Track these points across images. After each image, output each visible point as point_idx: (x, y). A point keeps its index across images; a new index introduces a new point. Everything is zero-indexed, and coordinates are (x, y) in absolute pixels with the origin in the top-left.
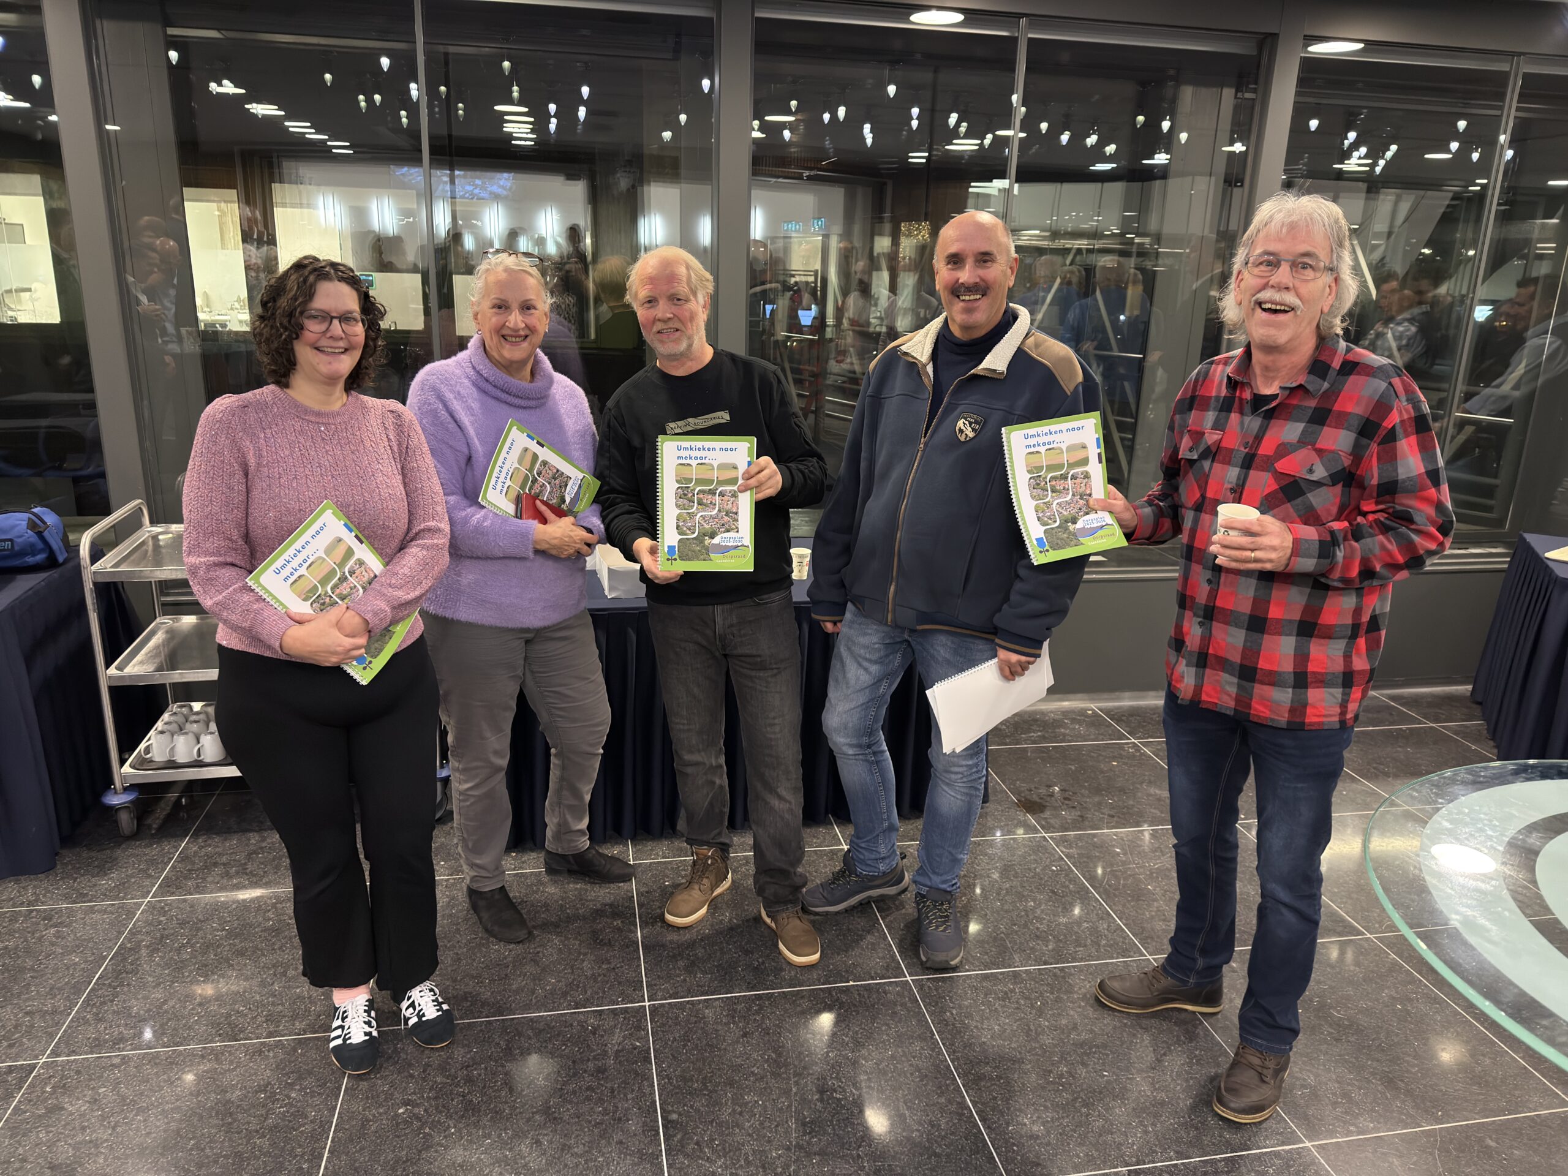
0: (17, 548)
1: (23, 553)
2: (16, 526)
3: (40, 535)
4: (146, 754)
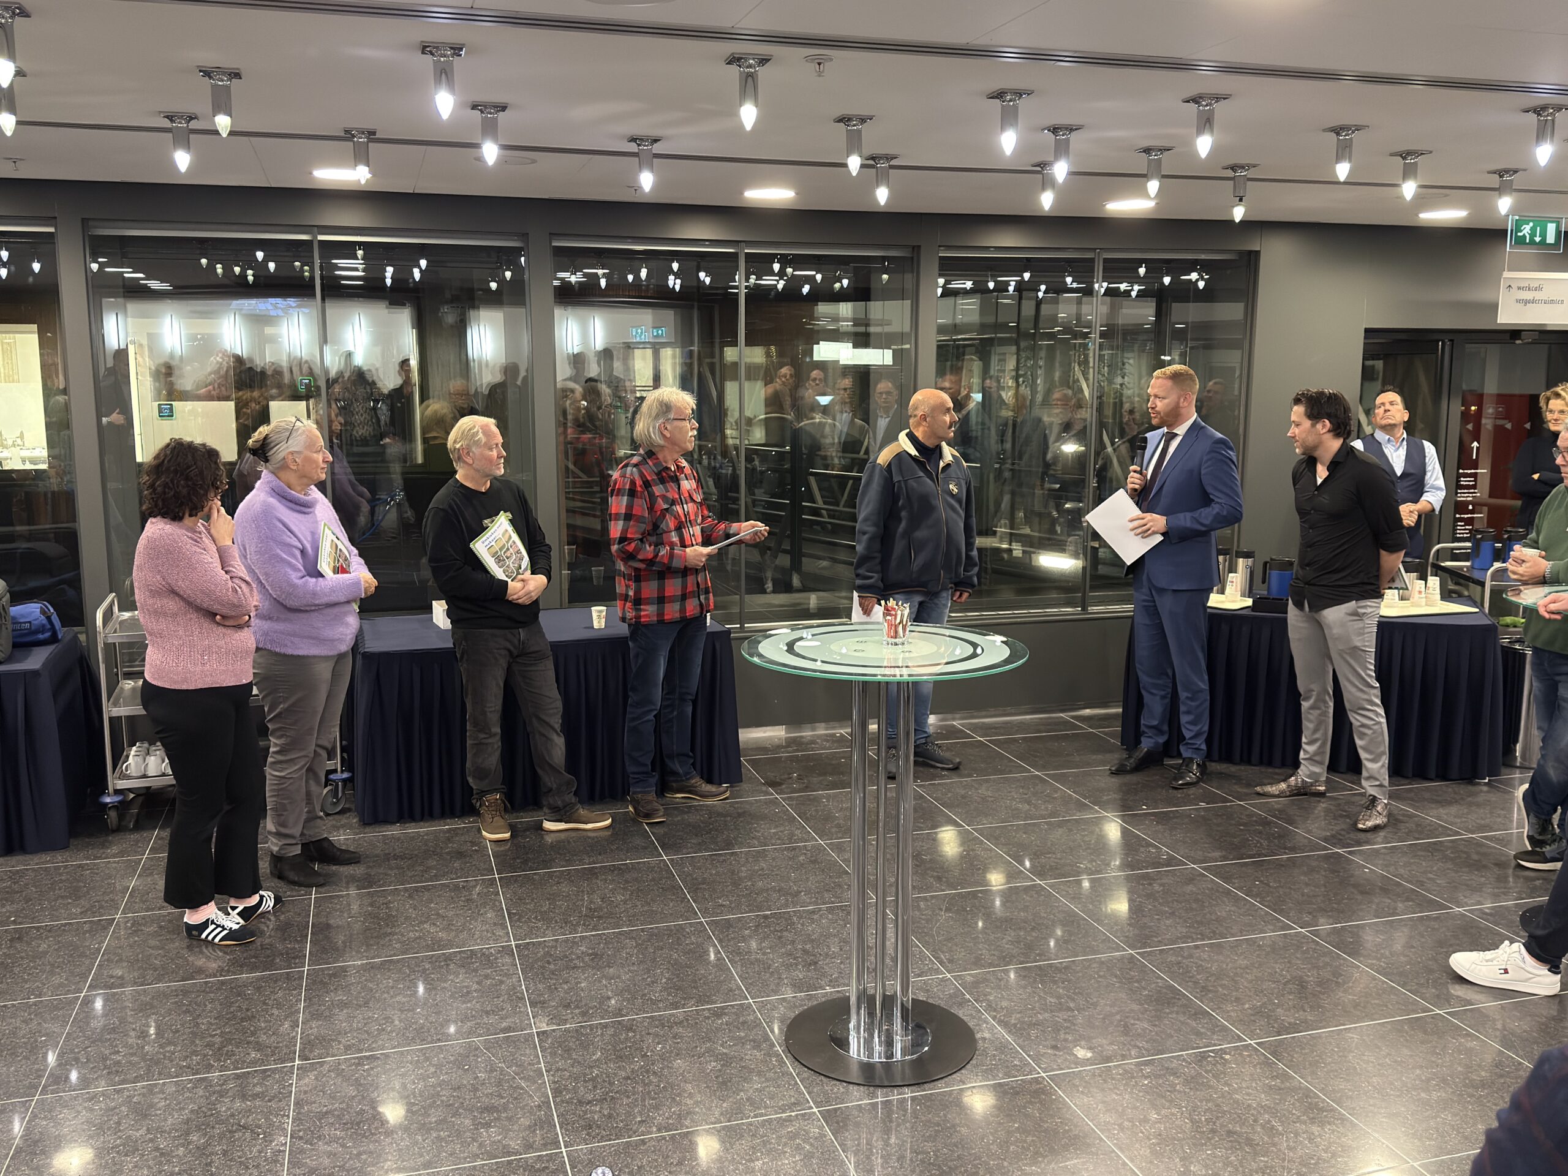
0: (33, 628)
1: (37, 632)
2: (33, 612)
3: (49, 618)
4: (127, 770)
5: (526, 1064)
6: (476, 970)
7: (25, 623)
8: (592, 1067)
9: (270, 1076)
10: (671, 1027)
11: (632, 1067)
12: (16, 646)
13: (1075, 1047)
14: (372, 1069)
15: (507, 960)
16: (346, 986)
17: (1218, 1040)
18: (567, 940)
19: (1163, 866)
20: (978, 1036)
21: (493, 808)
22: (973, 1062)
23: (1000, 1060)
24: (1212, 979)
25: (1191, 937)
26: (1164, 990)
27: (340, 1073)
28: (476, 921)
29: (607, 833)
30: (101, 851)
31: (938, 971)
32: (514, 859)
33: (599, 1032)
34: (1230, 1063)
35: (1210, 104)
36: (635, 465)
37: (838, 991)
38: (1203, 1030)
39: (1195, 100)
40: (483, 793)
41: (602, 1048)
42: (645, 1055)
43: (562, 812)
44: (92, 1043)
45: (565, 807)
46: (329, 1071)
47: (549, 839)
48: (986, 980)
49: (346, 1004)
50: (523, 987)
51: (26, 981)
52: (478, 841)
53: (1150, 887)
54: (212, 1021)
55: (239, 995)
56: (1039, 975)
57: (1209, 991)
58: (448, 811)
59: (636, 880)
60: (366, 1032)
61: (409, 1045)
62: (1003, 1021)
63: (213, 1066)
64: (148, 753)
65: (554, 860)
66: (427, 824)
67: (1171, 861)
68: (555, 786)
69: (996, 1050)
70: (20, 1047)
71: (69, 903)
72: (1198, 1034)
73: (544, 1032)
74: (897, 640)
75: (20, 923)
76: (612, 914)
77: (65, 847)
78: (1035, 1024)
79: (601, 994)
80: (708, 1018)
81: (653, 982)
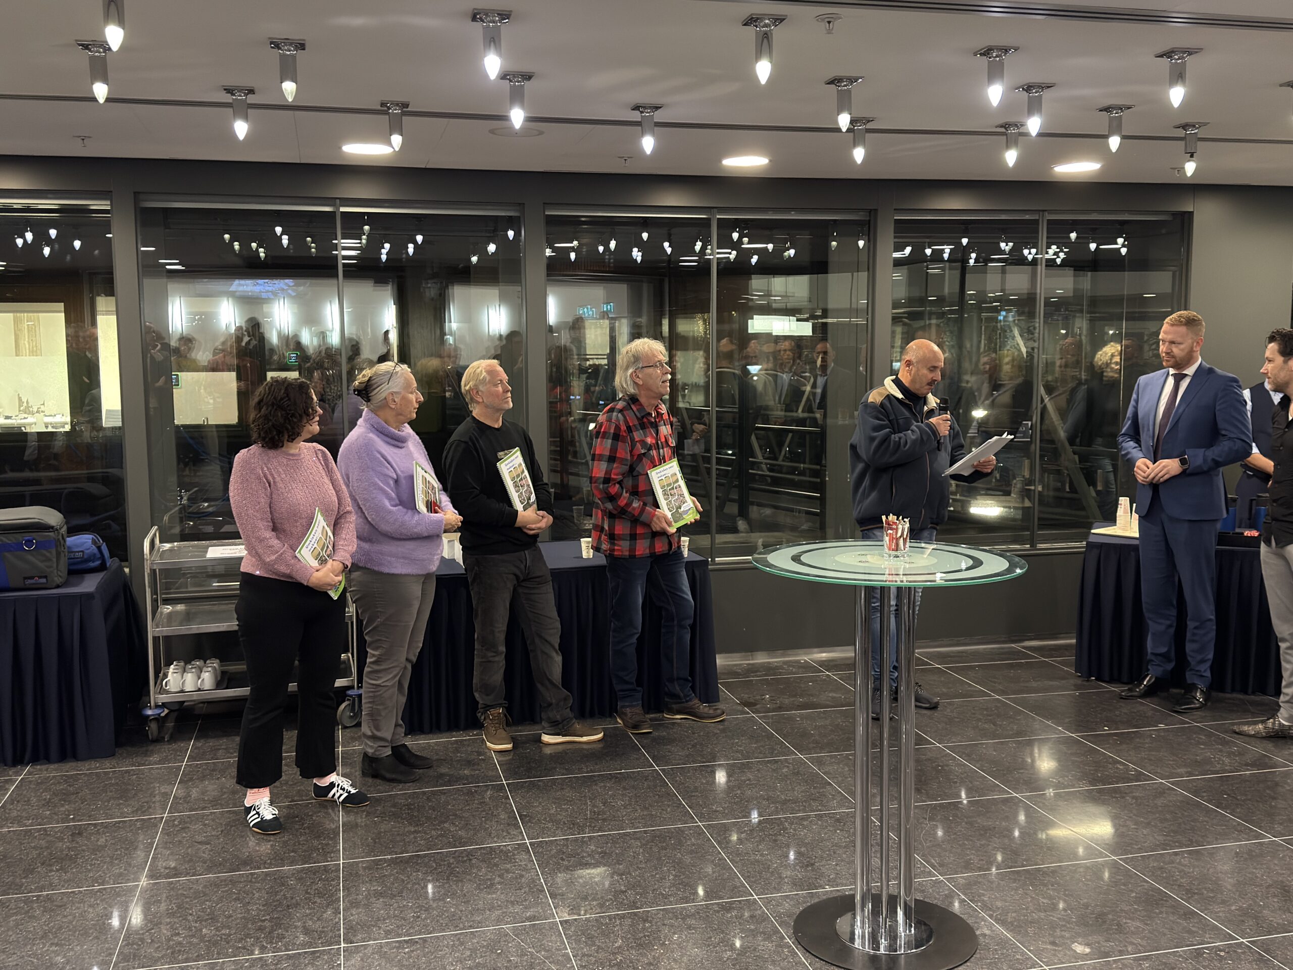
0: (85, 557)
1: (87, 561)
2: (86, 542)
3: (99, 548)
4: (166, 686)
5: (553, 950)
6: (496, 865)
7: (78, 552)
8: (615, 953)
9: (319, 957)
10: (684, 919)
11: (653, 954)
12: (71, 572)
13: (1073, 942)
14: (413, 951)
15: (524, 856)
16: (380, 878)
17: (1210, 938)
18: (576, 840)
19: (1131, 781)
20: (978, 933)
21: (496, 721)
22: (977, 956)
23: (1002, 954)
24: (1196, 883)
25: (1169, 845)
26: (1151, 893)
27: (383, 955)
28: (491, 821)
29: (600, 745)
30: (145, 758)
31: (930, 874)
32: (518, 767)
33: (618, 922)
34: (1225, 959)
35: (1183, 58)
36: (621, 411)
37: (838, 890)
38: (1194, 929)
39: (1168, 54)
40: (487, 707)
41: (622, 937)
42: (664, 944)
43: (560, 726)
44: (154, 925)
45: (563, 721)
46: (373, 953)
47: (548, 751)
48: (976, 883)
49: (381, 893)
50: (542, 881)
51: (90, 871)
52: (482, 751)
53: (1123, 800)
54: (261, 908)
55: (283, 885)
56: (1028, 878)
57: (1195, 893)
58: (453, 726)
59: (633, 787)
60: (402, 918)
61: (444, 930)
62: (1000, 920)
63: (267, 947)
64: (184, 671)
65: (555, 768)
66: (435, 736)
67: (1139, 777)
68: (554, 701)
69: (997, 945)
70: (91, 929)
71: (121, 804)
72: (1190, 932)
73: (566, 921)
74: (898, 553)
75: (79, 821)
76: (614, 817)
77: (113, 755)
78: (1031, 922)
79: (614, 888)
80: (718, 912)
81: (661, 879)
